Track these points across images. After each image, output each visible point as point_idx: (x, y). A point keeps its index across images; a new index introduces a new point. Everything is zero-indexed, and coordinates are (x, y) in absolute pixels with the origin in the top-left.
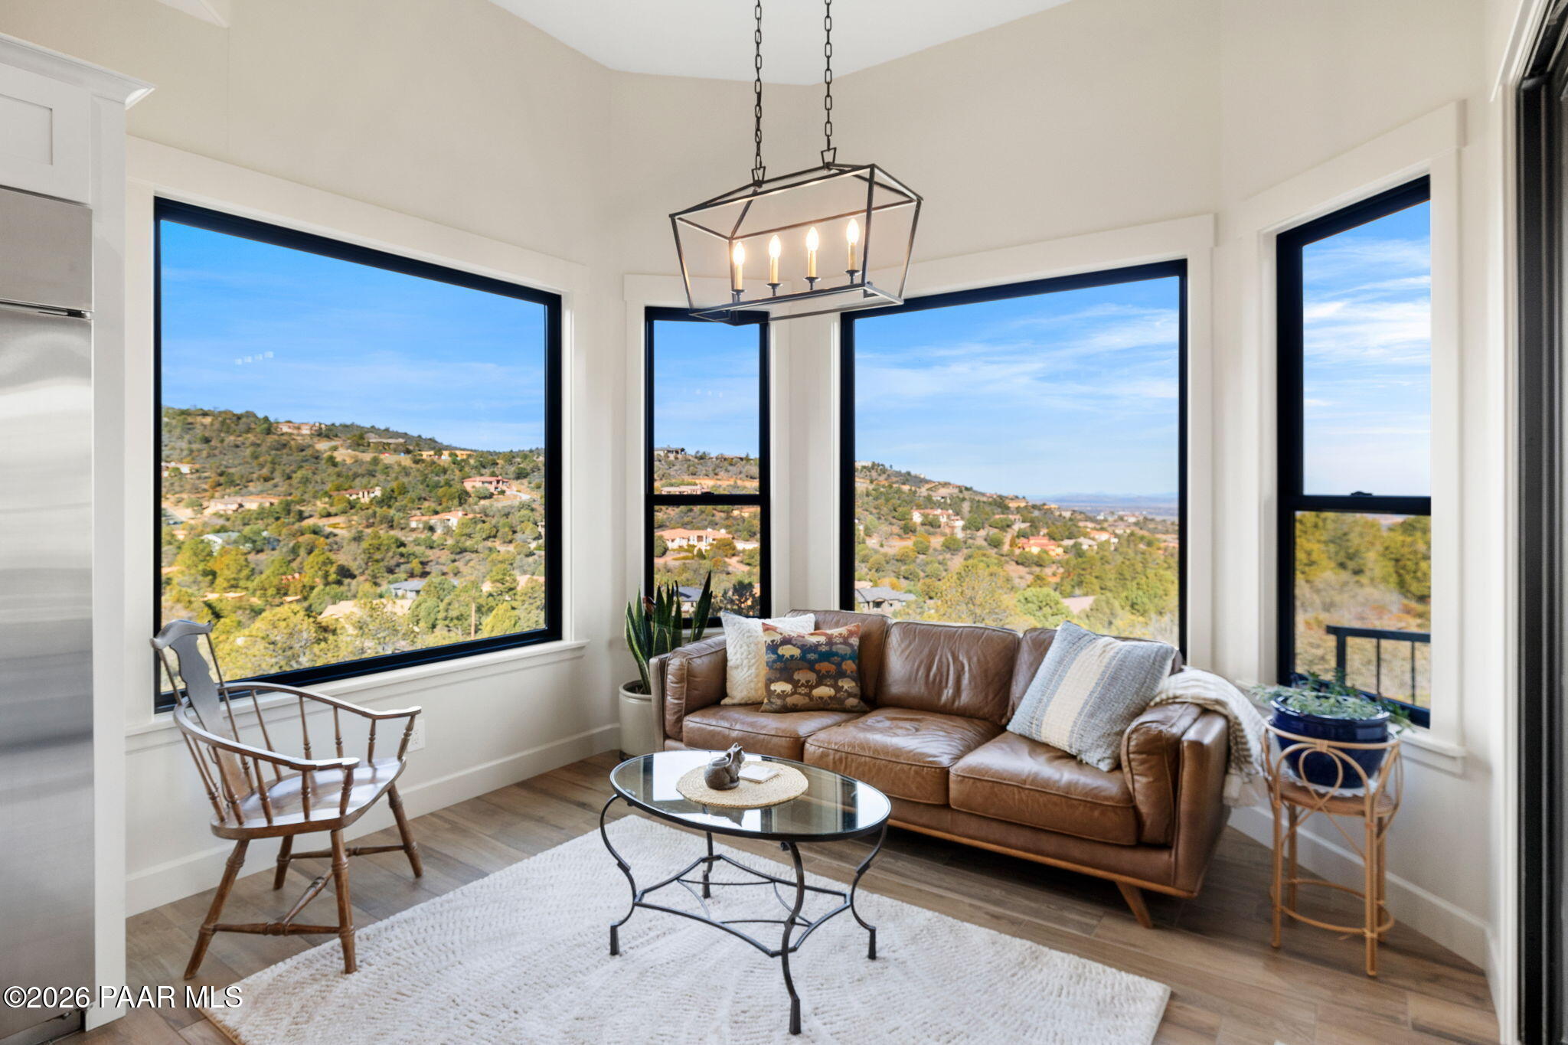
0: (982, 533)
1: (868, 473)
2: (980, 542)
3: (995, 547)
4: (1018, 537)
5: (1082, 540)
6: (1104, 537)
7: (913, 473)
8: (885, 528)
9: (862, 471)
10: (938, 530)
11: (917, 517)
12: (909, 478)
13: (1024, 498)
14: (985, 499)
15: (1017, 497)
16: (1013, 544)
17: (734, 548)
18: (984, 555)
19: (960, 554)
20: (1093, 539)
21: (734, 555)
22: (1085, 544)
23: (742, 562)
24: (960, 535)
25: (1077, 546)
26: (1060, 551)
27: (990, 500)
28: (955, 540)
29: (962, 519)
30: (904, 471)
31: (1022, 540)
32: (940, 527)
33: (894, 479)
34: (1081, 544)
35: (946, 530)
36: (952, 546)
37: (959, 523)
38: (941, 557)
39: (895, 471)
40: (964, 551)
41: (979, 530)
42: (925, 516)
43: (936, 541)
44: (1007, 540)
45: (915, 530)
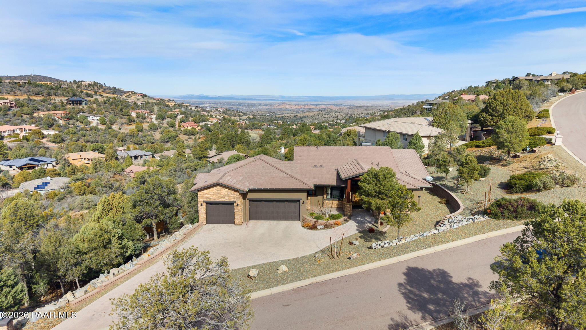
0: (166, 121)
1: (93, 88)
2: (165, 125)
3: (172, 127)
4: (181, 122)
5: (207, 122)
6: (215, 121)
7: (117, 88)
8: (119, 120)
9: (89, 87)
10: (145, 120)
11: (134, 115)
12: (115, 90)
13: (173, 100)
14: (155, 101)
15: (170, 100)
16: (180, 126)
17: (43, 134)
18: (169, 131)
19: (157, 131)
20: (212, 122)
21: (43, 138)
22: (209, 123)
23: (50, 141)
24: (155, 122)
25: (206, 125)
26: (199, 128)
27: (158, 102)
28: (154, 125)
29: (155, 114)
30: (112, 87)
31: (183, 124)
32: (145, 119)
33: (108, 91)
34: (208, 124)
35: (148, 120)
36: (154, 128)
37: (154, 117)
38: (149, 133)
39: (107, 87)
40: (159, 130)
41: (163, 119)
42: (138, 114)
43: (146, 126)
44: (177, 124)
45: (134, 121)
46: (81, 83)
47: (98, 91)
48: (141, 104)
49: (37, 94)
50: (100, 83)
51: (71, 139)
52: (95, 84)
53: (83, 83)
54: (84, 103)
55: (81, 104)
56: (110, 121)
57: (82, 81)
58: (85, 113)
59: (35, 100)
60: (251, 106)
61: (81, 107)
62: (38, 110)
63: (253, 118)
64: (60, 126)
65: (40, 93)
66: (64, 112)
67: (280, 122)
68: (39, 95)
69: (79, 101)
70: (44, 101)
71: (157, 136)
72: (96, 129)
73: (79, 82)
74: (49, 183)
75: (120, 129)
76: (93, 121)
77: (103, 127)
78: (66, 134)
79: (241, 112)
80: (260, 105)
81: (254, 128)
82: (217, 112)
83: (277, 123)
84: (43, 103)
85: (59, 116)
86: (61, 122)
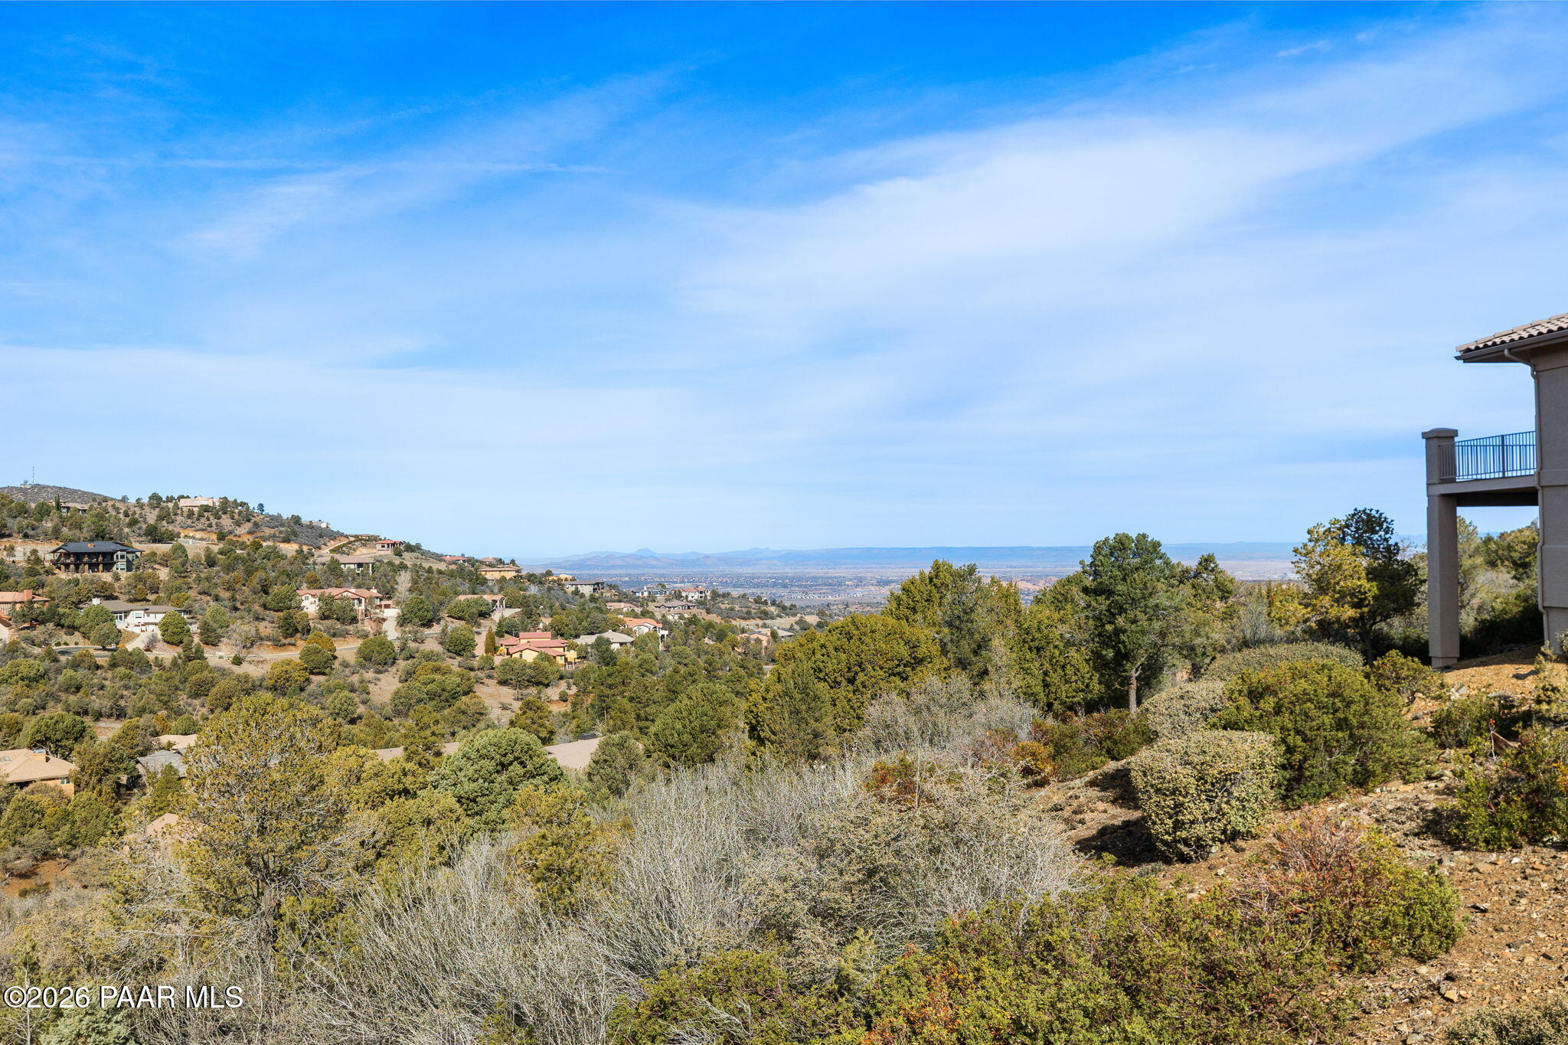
0: (437, 629)
1: (214, 521)
2: (432, 646)
3: (459, 654)
4: (500, 633)
5: (609, 634)
6: (644, 627)
7: (305, 519)
8: (243, 627)
9: (200, 516)
10: (351, 628)
11: (310, 605)
12: (296, 528)
13: (513, 562)
14: (442, 566)
15: (500, 561)
16: (492, 648)
18: (437, 670)
19: (393, 670)
20: (629, 633)
22: (615, 639)
24: (392, 632)
25: (602, 645)
26: (572, 655)
27: (453, 567)
28: (384, 645)
29: (398, 603)
30: (286, 515)
31: (509, 639)
32: (354, 620)
33: (269, 531)
34: (609, 642)
35: (367, 626)
36: (378, 656)
37: (392, 613)
38: (355, 679)
39: (268, 516)
40: (402, 664)
41: (428, 624)
42: (327, 602)
43: (346, 648)
44: (481, 641)
45: (307, 630)
46: (176, 505)
48: (359, 565)
50: (243, 504)
52: (226, 506)
53: (182, 503)
54: (121, 564)
55: (108, 567)
56: (206, 630)
57: (181, 497)
58: (116, 598)
60: (825, 589)
61: (107, 577)
69: (104, 554)
71: (386, 687)
72: (137, 663)
73: (170, 499)
75: (238, 661)
76: (137, 630)
77: (167, 654)
79: (773, 603)
80: (860, 582)
82: (676, 602)
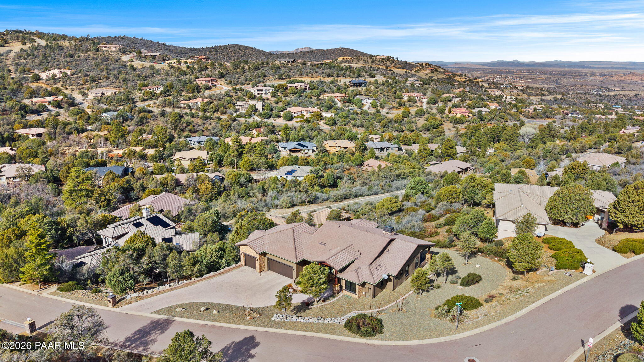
0: (436, 105)
1: (385, 63)
2: (434, 111)
3: (441, 113)
4: (453, 107)
5: (481, 109)
7: (408, 62)
8: (390, 104)
9: (382, 61)
10: (414, 104)
11: (405, 97)
12: (406, 64)
14: (445, 76)
16: (450, 112)
17: (322, 116)
18: (434, 118)
19: (423, 117)
21: (321, 120)
22: (484, 110)
23: (325, 123)
24: (425, 106)
25: (480, 112)
26: (471, 115)
27: (448, 76)
28: (422, 110)
29: (427, 97)
30: (403, 61)
31: (455, 109)
32: (416, 102)
33: (398, 66)
34: (482, 111)
35: (419, 104)
36: (421, 113)
37: (425, 100)
38: (414, 120)
39: (399, 61)
40: (426, 116)
41: (434, 104)
42: (409, 97)
43: (413, 110)
44: (447, 109)
45: (404, 105)
46: (376, 58)
47: (389, 66)
48: (419, 84)
49: (329, 76)
50: (393, 57)
51: (342, 123)
52: (389, 58)
53: (378, 57)
54: (363, 85)
55: (360, 86)
56: (381, 105)
57: (377, 56)
58: (362, 95)
59: (325, 82)
61: (360, 89)
62: (325, 92)
63: (561, 99)
64: (337, 109)
65: (331, 74)
66: (343, 95)
67: (600, 105)
68: (330, 76)
69: (360, 83)
70: (332, 83)
71: (422, 122)
72: (365, 113)
73: (374, 56)
74: (296, 170)
75: (388, 113)
76: (366, 104)
77: (372, 111)
78: (340, 117)
81: (544, 117)
82: (514, 90)
83: (596, 106)
84: (331, 85)
85: (339, 98)
86: (339, 105)
